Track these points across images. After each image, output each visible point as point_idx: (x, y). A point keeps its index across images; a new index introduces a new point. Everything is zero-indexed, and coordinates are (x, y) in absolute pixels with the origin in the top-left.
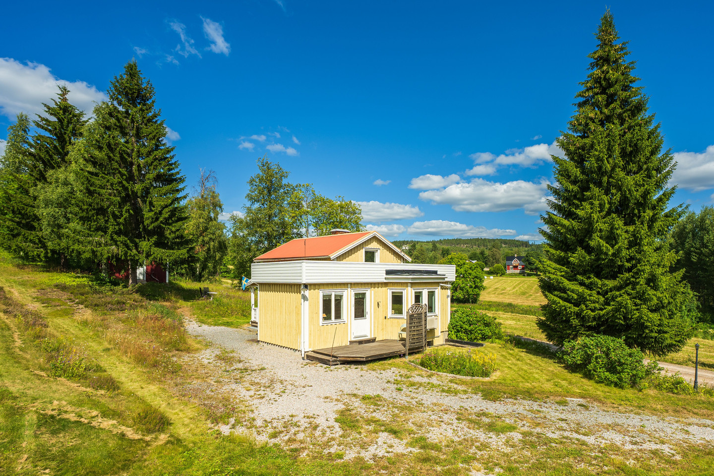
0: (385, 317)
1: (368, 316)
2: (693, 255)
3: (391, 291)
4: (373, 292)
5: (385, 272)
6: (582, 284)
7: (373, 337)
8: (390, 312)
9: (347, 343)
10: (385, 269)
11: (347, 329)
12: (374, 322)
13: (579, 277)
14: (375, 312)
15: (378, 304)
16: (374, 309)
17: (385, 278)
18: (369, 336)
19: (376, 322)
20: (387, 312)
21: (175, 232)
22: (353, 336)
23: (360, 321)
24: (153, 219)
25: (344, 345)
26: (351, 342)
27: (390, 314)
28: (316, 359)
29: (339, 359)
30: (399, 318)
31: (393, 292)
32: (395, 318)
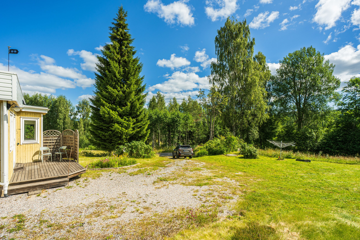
0: (18, 144)
5: (22, 102)
17: (24, 108)
20: (20, 140)
27: (22, 140)
28: (34, 188)
29: (69, 177)
30: (32, 144)
31: (25, 121)
32: (28, 144)
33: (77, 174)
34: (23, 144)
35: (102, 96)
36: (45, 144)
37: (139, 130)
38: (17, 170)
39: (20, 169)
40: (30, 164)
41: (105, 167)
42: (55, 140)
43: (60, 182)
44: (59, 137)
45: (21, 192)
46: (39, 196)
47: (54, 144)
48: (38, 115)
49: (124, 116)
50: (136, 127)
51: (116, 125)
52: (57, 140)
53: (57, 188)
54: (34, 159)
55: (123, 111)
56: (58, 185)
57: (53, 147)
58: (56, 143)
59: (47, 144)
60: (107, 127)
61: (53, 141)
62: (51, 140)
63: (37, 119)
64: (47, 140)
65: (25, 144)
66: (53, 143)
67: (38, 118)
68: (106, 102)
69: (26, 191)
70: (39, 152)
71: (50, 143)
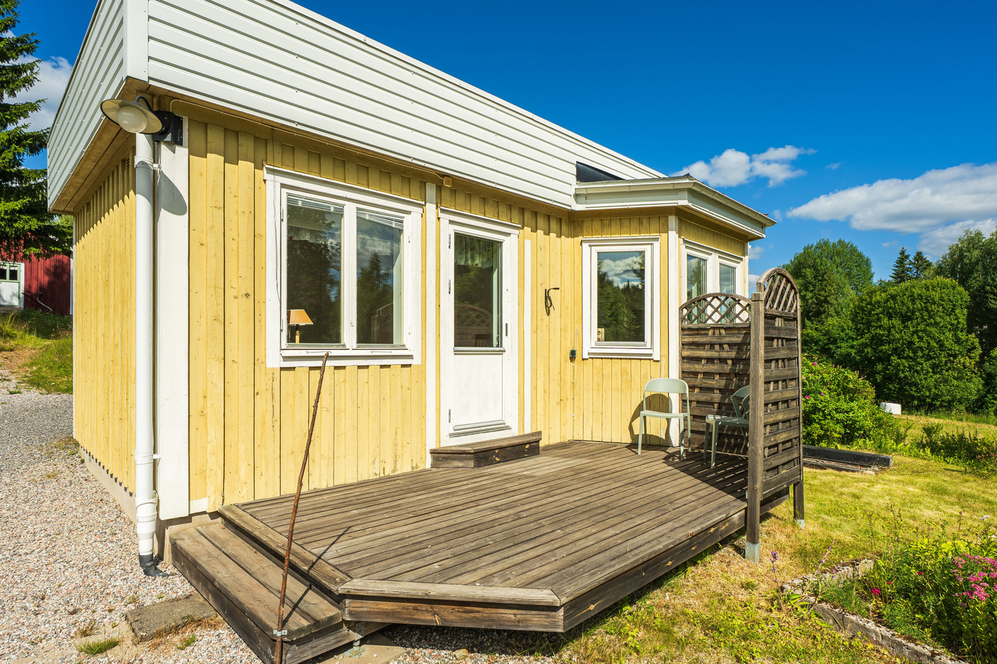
0: (573, 353)
1: (509, 342)
2: (991, 299)
3: (595, 250)
4: (528, 243)
5: (574, 171)
7: (528, 431)
8: (590, 335)
9: (423, 459)
10: (575, 159)
11: (422, 393)
12: (535, 371)
14: (535, 331)
15: (547, 297)
16: (535, 315)
17: (576, 196)
18: (515, 431)
19: (540, 371)
20: (579, 335)
22: (448, 428)
23: (478, 362)
25: (407, 469)
26: (441, 456)
27: (591, 341)
30: (629, 357)
31: (601, 257)
32: (611, 357)
33: (453, 617)
34: (594, 356)
36: (687, 367)
38: (446, 459)
39: (460, 460)
40: (614, 450)
42: (730, 345)
47: (727, 368)
48: (655, 224)
54: (636, 431)
57: (723, 383)
59: (697, 367)
61: (724, 355)
62: (712, 345)
63: (651, 242)
64: (698, 344)
65: (603, 357)
66: (723, 361)
67: (653, 235)
70: (658, 403)
71: (710, 360)
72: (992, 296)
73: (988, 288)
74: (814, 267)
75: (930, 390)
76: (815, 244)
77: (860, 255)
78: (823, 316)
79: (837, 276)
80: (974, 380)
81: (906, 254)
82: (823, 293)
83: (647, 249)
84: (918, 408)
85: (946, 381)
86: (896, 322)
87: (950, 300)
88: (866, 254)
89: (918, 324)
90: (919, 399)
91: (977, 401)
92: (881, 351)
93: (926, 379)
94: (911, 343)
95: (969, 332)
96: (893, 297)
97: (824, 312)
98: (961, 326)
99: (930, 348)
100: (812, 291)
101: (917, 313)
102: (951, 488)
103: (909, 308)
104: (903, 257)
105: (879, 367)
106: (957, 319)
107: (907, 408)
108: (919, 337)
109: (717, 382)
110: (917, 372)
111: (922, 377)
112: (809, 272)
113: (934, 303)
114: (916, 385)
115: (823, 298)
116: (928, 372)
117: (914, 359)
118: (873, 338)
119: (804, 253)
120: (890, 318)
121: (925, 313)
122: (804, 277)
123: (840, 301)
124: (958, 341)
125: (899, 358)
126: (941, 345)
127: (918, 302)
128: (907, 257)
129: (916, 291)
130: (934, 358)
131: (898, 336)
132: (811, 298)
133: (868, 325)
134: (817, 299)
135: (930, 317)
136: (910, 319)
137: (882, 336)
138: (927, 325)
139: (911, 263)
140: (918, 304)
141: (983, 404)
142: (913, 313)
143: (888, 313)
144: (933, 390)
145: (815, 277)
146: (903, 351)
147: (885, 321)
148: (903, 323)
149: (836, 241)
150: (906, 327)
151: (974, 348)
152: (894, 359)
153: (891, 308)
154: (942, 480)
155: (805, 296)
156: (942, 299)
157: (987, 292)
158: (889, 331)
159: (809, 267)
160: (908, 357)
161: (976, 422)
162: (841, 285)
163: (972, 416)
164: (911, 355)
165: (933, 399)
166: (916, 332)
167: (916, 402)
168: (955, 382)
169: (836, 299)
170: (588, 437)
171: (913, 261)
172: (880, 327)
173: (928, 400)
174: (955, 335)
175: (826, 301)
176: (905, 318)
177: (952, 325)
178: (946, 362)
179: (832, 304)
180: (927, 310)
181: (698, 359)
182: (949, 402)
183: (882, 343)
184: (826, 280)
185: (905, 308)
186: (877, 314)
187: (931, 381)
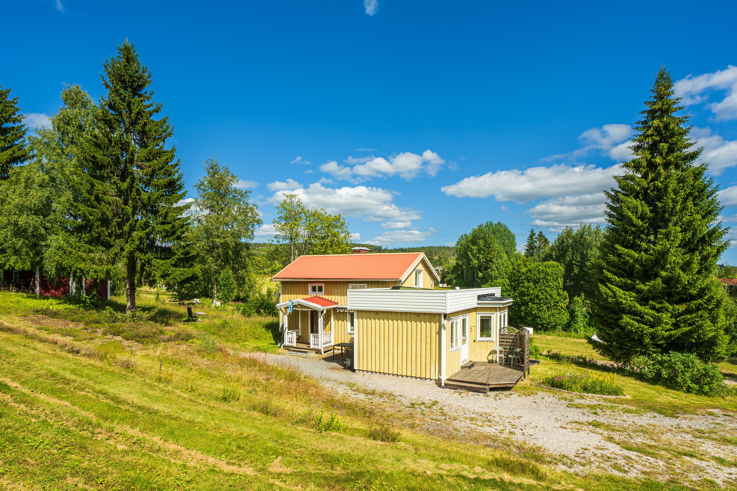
0: (474, 341)
1: (467, 341)
3: (480, 315)
4: (469, 317)
5: (477, 297)
6: (653, 308)
8: (478, 336)
10: (477, 295)
11: (460, 354)
12: (469, 346)
13: (651, 302)
14: (470, 337)
15: (471, 328)
16: (470, 333)
17: (478, 304)
18: (468, 360)
20: (476, 336)
21: (184, 247)
22: (461, 361)
24: (168, 232)
25: (458, 371)
26: (462, 367)
27: (479, 338)
28: (461, 387)
29: (491, 386)
30: (488, 341)
31: (481, 317)
32: (483, 341)
33: (502, 386)
34: (479, 341)
35: (608, 263)
36: (501, 343)
37: (687, 329)
40: (484, 364)
41: (557, 387)
43: (480, 388)
44: (516, 336)
45: (453, 388)
46: (460, 394)
47: (510, 344)
49: (651, 299)
50: (684, 323)
51: (626, 319)
52: (513, 339)
53: (476, 393)
54: (489, 359)
55: (649, 291)
56: (478, 390)
58: (512, 342)
59: (503, 343)
60: (614, 320)
61: (510, 341)
62: (507, 339)
63: (493, 314)
64: (503, 338)
65: (481, 341)
66: (510, 342)
67: (493, 312)
68: (614, 274)
69: (455, 388)
70: (494, 352)
71: (506, 342)
72: (575, 266)
73: (574, 262)
74: (484, 238)
75: (546, 320)
76: (485, 224)
77: (509, 232)
78: (489, 270)
79: (497, 245)
80: (565, 314)
81: (534, 232)
82: (489, 256)
83: (492, 315)
84: (540, 329)
85: (553, 315)
86: (531, 284)
87: (556, 274)
88: (513, 231)
89: (541, 286)
90: (541, 324)
91: (567, 324)
92: (524, 300)
93: (544, 314)
94: (538, 296)
95: (564, 291)
96: (530, 271)
97: (490, 267)
98: (560, 287)
99: (546, 299)
100: (483, 254)
101: (541, 280)
102: (554, 368)
103: (537, 277)
104: (532, 234)
105: (523, 308)
106: (559, 283)
107: (536, 330)
108: (542, 293)
109: (508, 347)
110: (540, 311)
111: (543, 313)
112: (481, 242)
113: (549, 275)
114: (540, 317)
115: (489, 259)
116: (545, 311)
117: (539, 304)
118: (520, 293)
119: (479, 229)
120: (529, 282)
121: (545, 280)
122: (479, 245)
123: (499, 261)
124: (559, 295)
125: (532, 304)
126: (551, 296)
127: (541, 274)
128: (534, 234)
129: (541, 268)
130: (548, 304)
131: (532, 292)
132: (483, 258)
133: (518, 285)
134: (486, 259)
135: (547, 282)
136: (538, 283)
137: (525, 291)
138: (546, 286)
139: (536, 238)
140: (542, 275)
141: (569, 326)
142: (539, 280)
143: (528, 279)
144: (548, 320)
145: (485, 246)
146: (534, 300)
147: (526, 284)
148: (535, 284)
149: (497, 223)
150: (536, 287)
151: (566, 298)
152: (530, 304)
153: (529, 276)
154: (551, 366)
155: (479, 257)
156: (552, 273)
157: (573, 264)
158: (528, 289)
159: (482, 238)
160: (536, 303)
161: (566, 336)
162: (500, 251)
163: (565, 333)
164: (538, 302)
165: (547, 325)
166: (540, 290)
167: (540, 326)
168: (557, 316)
169: (497, 260)
170: (477, 361)
171: (538, 237)
172: (523, 287)
173: (545, 325)
174: (558, 292)
175: (491, 261)
176: (536, 282)
177: (556, 286)
178: (554, 305)
179: (494, 263)
180: (546, 279)
181: (504, 342)
182: (555, 325)
183: (524, 295)
184: (491, 247)
185: (535, 277)
186: (523, 279)
187: (547, 316)
